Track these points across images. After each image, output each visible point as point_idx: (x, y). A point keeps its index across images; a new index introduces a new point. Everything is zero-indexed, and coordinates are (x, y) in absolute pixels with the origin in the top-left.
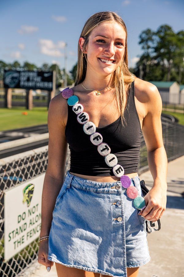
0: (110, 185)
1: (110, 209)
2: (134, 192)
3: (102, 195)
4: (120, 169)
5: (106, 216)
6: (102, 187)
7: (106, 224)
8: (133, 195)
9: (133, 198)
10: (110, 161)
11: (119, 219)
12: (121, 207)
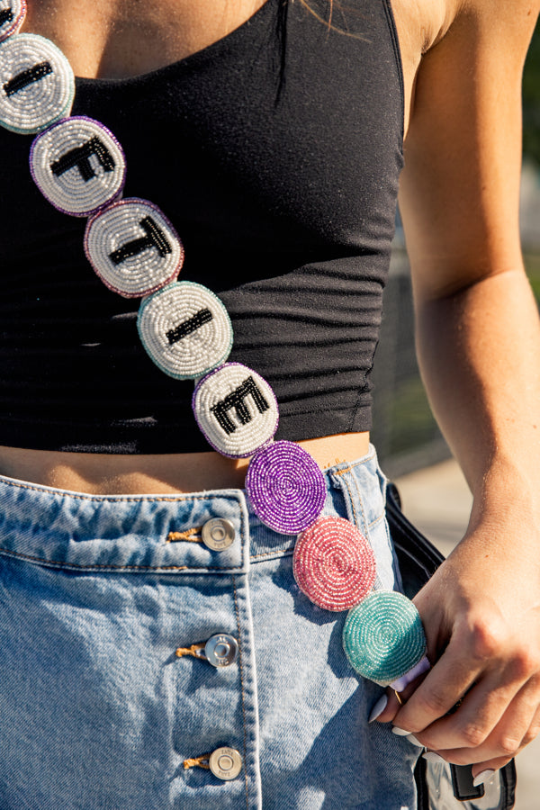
0: (160, 516)
1: (158, 689)
2: (350, 560)
3: (104, 585)
4: (249, 400)
5: (128, 741)
6: (101, 530)
7: (123, 795)
8: (340, 580)
9: (339, 606)
10: (174, 336)
11: (225, 763)
12: (234, 679)
